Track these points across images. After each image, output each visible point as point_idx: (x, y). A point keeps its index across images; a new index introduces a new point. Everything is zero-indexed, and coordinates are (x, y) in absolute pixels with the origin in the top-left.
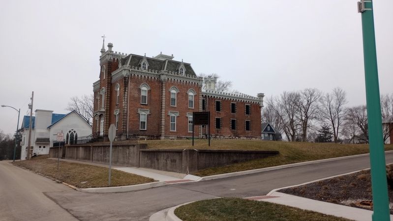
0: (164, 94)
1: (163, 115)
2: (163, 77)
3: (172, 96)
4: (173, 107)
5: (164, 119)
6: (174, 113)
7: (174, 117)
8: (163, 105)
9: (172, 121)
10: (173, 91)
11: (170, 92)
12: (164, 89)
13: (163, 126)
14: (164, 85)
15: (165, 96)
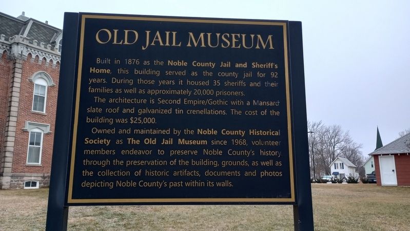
0: (17, 85)
1: (11, 129)
2: (16, 50)
3: (36, 92)
4: (38, 114)
5: (13, 139)
6: (38, 126)
7: (39, 135)
8: (12, 109)
9: (32, 143)
10: (39, 82)
11: (31, 83)
12: (18, 75)
13: (7, 154)
14: (17, 65)
15: (18, 90)
